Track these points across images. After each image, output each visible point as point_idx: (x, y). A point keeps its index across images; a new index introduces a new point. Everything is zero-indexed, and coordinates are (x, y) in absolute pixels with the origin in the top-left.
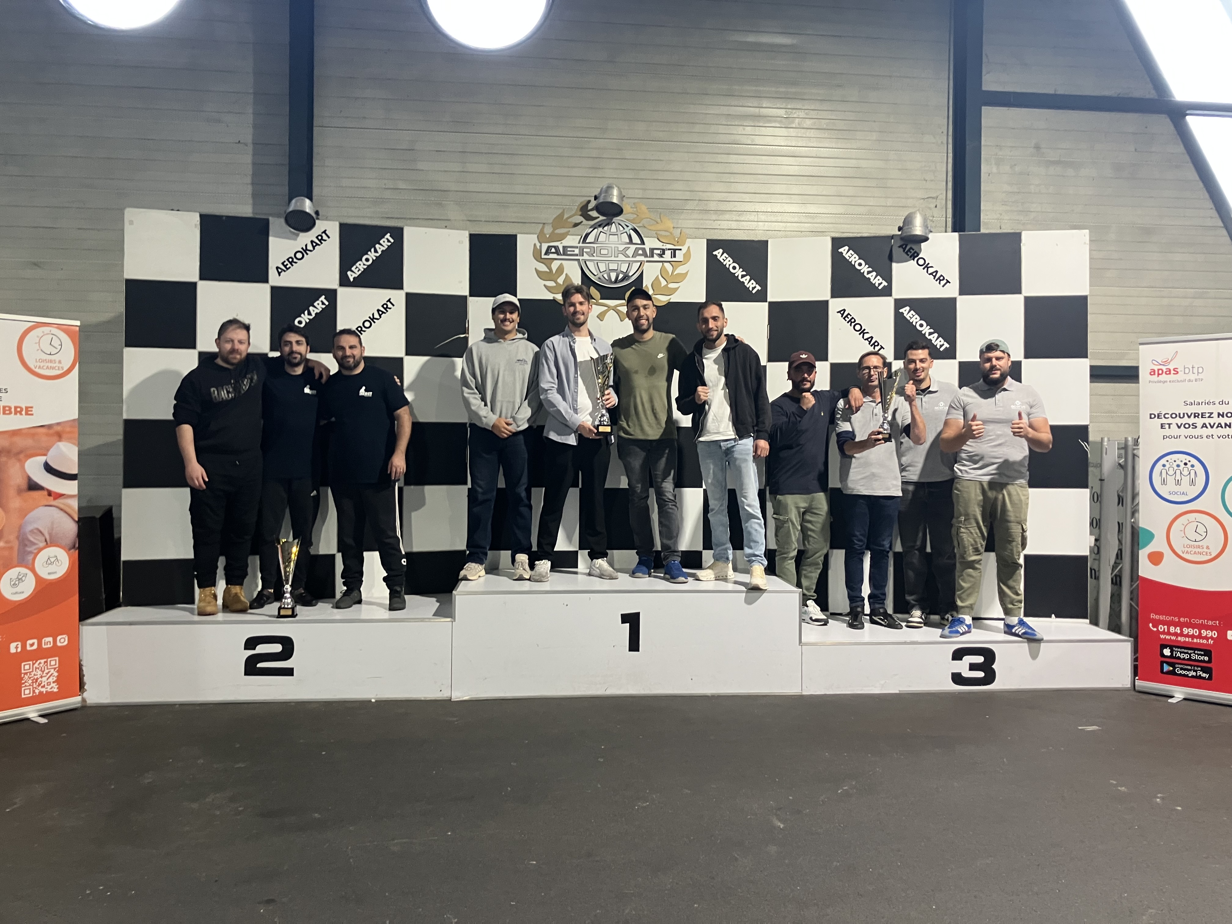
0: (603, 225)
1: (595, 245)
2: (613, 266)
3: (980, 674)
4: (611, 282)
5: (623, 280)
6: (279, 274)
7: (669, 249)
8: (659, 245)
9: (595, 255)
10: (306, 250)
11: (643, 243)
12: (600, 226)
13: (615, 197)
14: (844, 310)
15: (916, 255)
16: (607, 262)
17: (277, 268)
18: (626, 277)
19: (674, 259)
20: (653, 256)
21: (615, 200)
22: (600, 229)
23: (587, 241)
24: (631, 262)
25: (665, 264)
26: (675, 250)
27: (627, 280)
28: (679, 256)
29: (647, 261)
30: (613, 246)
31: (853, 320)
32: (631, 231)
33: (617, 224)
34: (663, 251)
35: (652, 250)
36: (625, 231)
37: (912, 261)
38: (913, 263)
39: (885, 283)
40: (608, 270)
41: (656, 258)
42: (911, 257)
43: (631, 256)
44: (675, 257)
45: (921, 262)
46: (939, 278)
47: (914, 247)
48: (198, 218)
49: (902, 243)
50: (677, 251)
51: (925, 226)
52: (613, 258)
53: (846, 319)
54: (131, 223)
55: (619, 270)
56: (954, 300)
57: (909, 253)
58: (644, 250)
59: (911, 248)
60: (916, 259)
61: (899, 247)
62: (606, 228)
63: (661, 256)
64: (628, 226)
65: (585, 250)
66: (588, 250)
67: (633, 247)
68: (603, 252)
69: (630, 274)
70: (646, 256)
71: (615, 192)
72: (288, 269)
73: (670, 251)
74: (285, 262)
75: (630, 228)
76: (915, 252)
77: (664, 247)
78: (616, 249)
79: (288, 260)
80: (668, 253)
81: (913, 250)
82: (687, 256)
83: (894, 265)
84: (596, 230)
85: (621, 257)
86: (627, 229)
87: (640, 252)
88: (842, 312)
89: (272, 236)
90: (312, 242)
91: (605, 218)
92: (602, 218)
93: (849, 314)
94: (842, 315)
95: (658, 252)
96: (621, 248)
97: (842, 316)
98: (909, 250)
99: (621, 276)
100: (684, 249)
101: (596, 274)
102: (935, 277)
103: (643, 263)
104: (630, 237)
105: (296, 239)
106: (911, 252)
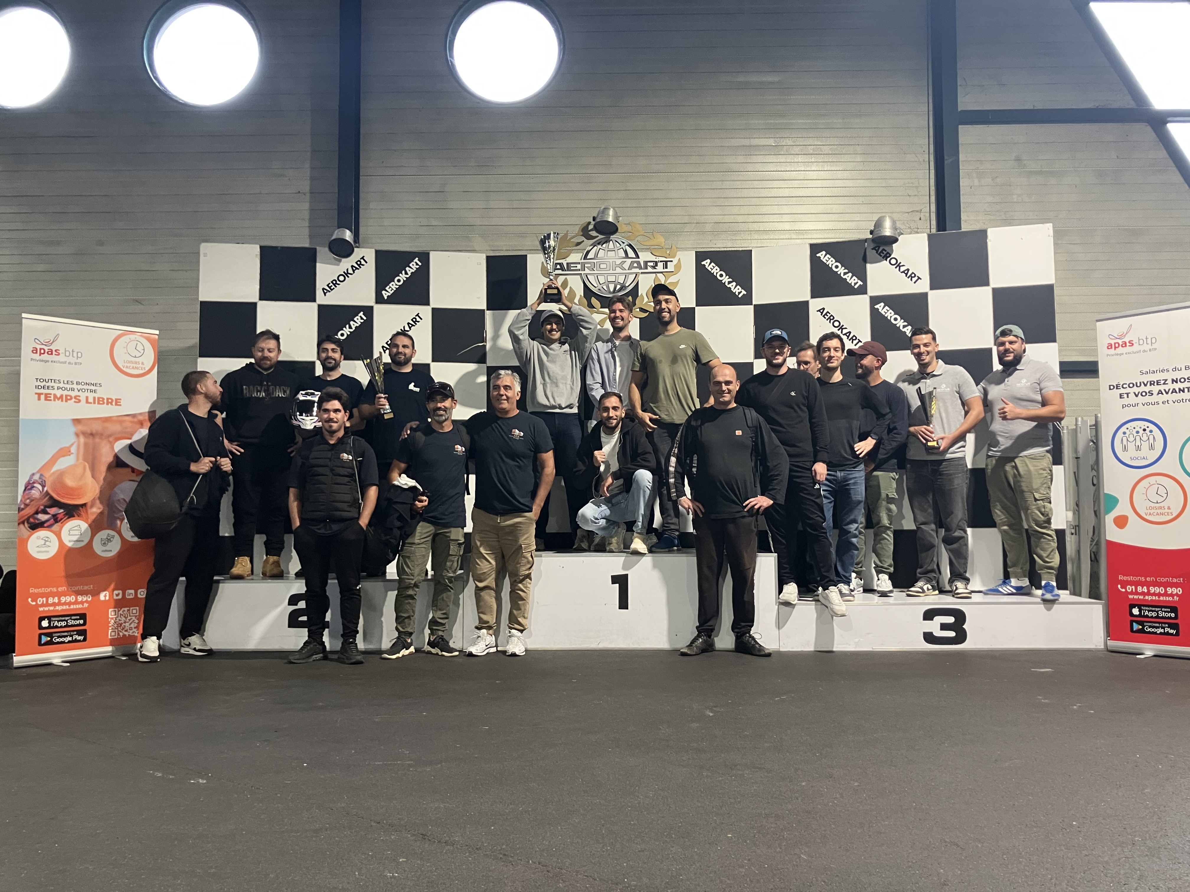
0: (602, 243)
1: (595, 261)
2: (612, 278)
3: (952, 634)
4: (610, 293)
5: (620, 290)
6: (325, 294)
7: (661, 261)
8: (653, 258)
9: (595, 269)
10: (346, 274)
11: (638, 257)
12: (599, 244)
13: (611, 217)
14: (824, 309)
15: (888, 255)
16: (606, 275)
17: (323, 289)
18: (623, 287)
19: (666, 270)
20: (647, 268)
21: (610, 219)
22: (600, 246)
23: (588, 258)
24: (627, 274)
25: (658, 275)
26: (666, 262)
27: (624, 290)
28: (671, 267)
29: (642, 273)
30: (611, 261)
32: (627, 246)
33: (614, 242)
34: (656, 263)
35: (646, 263)
36: (621, 247)
37: (885, 261)
38: (886, 263)
39: (860, 283)
40: (607, 282)
41: (650, 270)
42: (883, 258)
43: (627, 269)
44: (666, 268)
45: (893, 261)
46: (911, 276)
47: (886, 248)
48: (259, 250)
49: (875, 245)
50: (668, 263)
51: (894, 228)
52: (611, 272)
54: (205, 255)
55: (616, 281)
56: (925, 295)
58: (638, 263)
59: (884, 250)
60: (888, 259)
61: (872, 249)
62: (604, 245)
63: (653, 267)
64: (624, 243)
65: (586, 265)
66: (589, 265)
67: (629, 261)
68: (602, 266)
69: (627, 285)
70: (641, 268)
71: (611, 212)
72: (332, 290)
73: (662, 263)
74: (329, 284)
75: (625, 244)
76: (888, 253)
77: (657, 260)
78: (614, 263)
79: (332, 282)
80: (660, 265)
82: (678, 267)
83: (868, 266)
84: (596, 247)
85: (619, 270)
86: (623, 246)
87: (635, 265)
89: (319, 263)
90: (352, 266)
91: (603, 237)
92: (601, 237)
93: (828, 312)
94: (822, 313)
95: (652, 264)
96: (618, 262)
97: (822, 315)
98: (882, 252)
99: (618, 287)
100: (675, 261)
101: (596, 286)
103: (638, 274)
104: (626, 252)
105: (338, 265)
106: (883, 253)
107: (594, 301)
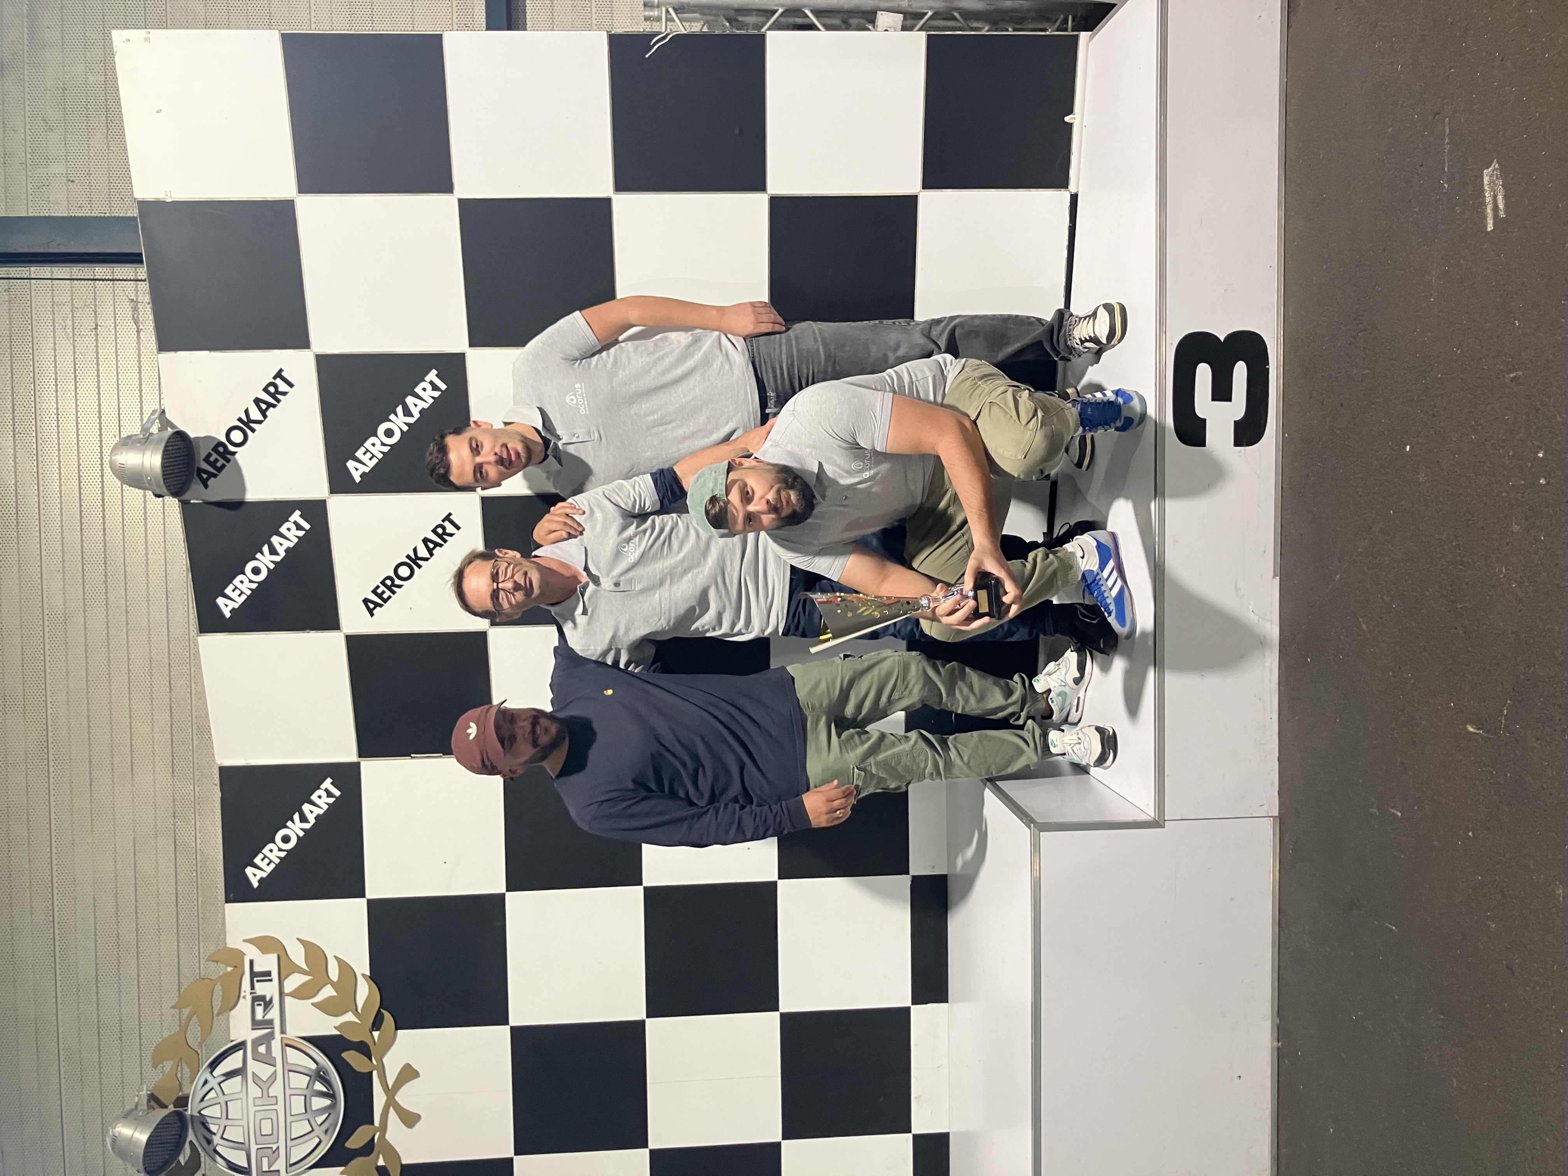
0: (208, 1135)
1: (254, 1148)
2: (298, 1104)
3: (1240, 371)
4: (333, 1106)
5: (327, 1082)
7: (253, 987)
8: (245, 1004)
9: (274, 1147)
11: (241, 1046)
12: (209, 1142)
13: (137, 1135)
14: (366, 601)
15: (221, 449)
16: (289, 1119)
18: (320, 1076)
19: (275, 975)
20: (271, 1022)
22: (216, 1139)
23: (246, 1165)
24: (287, 1068)
25: (287, 989)
26: (253, 974)
27: (326, 1072)
28: (267, 962)
29: (283, 1031)
30: (252, 1109)
31: (388, 582)
32: (215, 1073)
33: (203, 1104)
34: (257, 999)
35: (256, 1024)
36: (217, 1088)
37: (237, 456)
38: (242, 455)
39: (296, 516)
40: (307, 1116)
41: (274, 1014)
42: (228, 461)
43: (273, 1069)
44: (268, 974)
45: (237, 437)
46: (272, 395)
47: (203, 455)
49: (196, 479)
50: (257, 969)
51: (143, 441)
52: (280, 1107)
53: (385, 596)
55: (305, 1092)
56: (323, 361)
57: (219, 465)
58: (257, 1042)
59: (207, 460)
60: (232, 448)
61: (206, 486)
62: (214, 1128)
63: (268, 1005)
64: (206, 1082)
65: (265, 1168)
66: (265, 1161)
67: (253, 1066)
68: (266, 1128)
69: (314, 1066)
70: (271, 1036)
71: (124, 1131)
73: (257, 985)
75: (209, 1077)
76: (215, 449)
77: (249, 998)
78: (258, 1102)
80: (262, 989)
81: (210, 455)
82: (266, 944)
83: (252, 495)
84: (218, 1149)
85: (276, 1089)
86: (213, 1083)
87: (262, 1049)
88: (372, 606)
91: (190, 1131)
93: (374, 592)
94: (377, 605)
95: (259, 1010)
96: (254, 1091)
97: (381, 606)
98: (213, 464)
99: (319, 1086)
100: (251, 952)
101: (317, 1140)
102: (270, 405)
103: (286, 1041)
104: (229, 1075)
106: (216, 460)
107: (355, 1142)
